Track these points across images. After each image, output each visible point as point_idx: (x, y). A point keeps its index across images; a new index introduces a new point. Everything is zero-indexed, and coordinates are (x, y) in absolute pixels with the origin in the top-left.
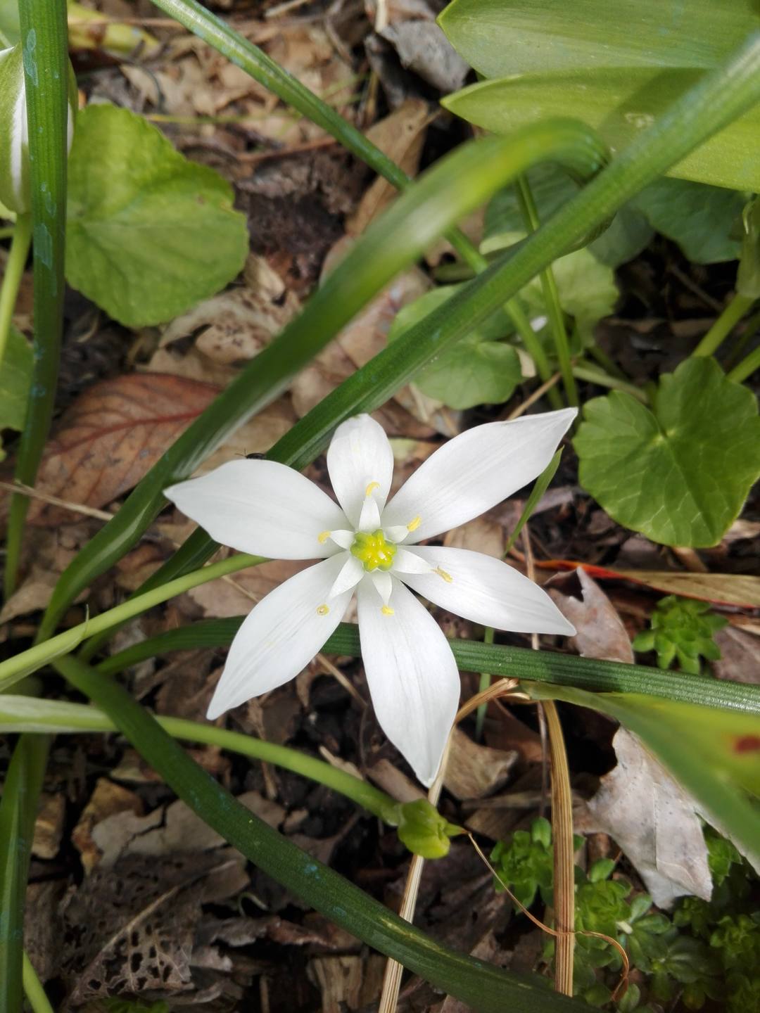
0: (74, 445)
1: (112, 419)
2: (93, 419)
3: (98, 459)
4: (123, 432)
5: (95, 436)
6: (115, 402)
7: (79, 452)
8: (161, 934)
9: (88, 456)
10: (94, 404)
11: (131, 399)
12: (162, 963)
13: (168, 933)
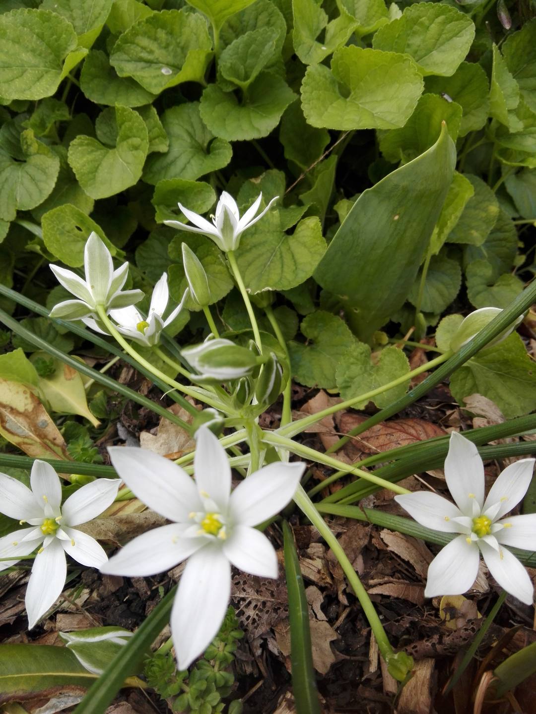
0: (391, 427)
1: (413, 431)
2: (406, 427)
3: (393, 438)
4: (412, 437)
5: (400, 431)
6: (419, 428)
7: (390, 431)
8: (257, 615)
9: (391, 434)
10: (411, 423)
11: (426, 432)
12: (247, 625)
13: (260, 617)
